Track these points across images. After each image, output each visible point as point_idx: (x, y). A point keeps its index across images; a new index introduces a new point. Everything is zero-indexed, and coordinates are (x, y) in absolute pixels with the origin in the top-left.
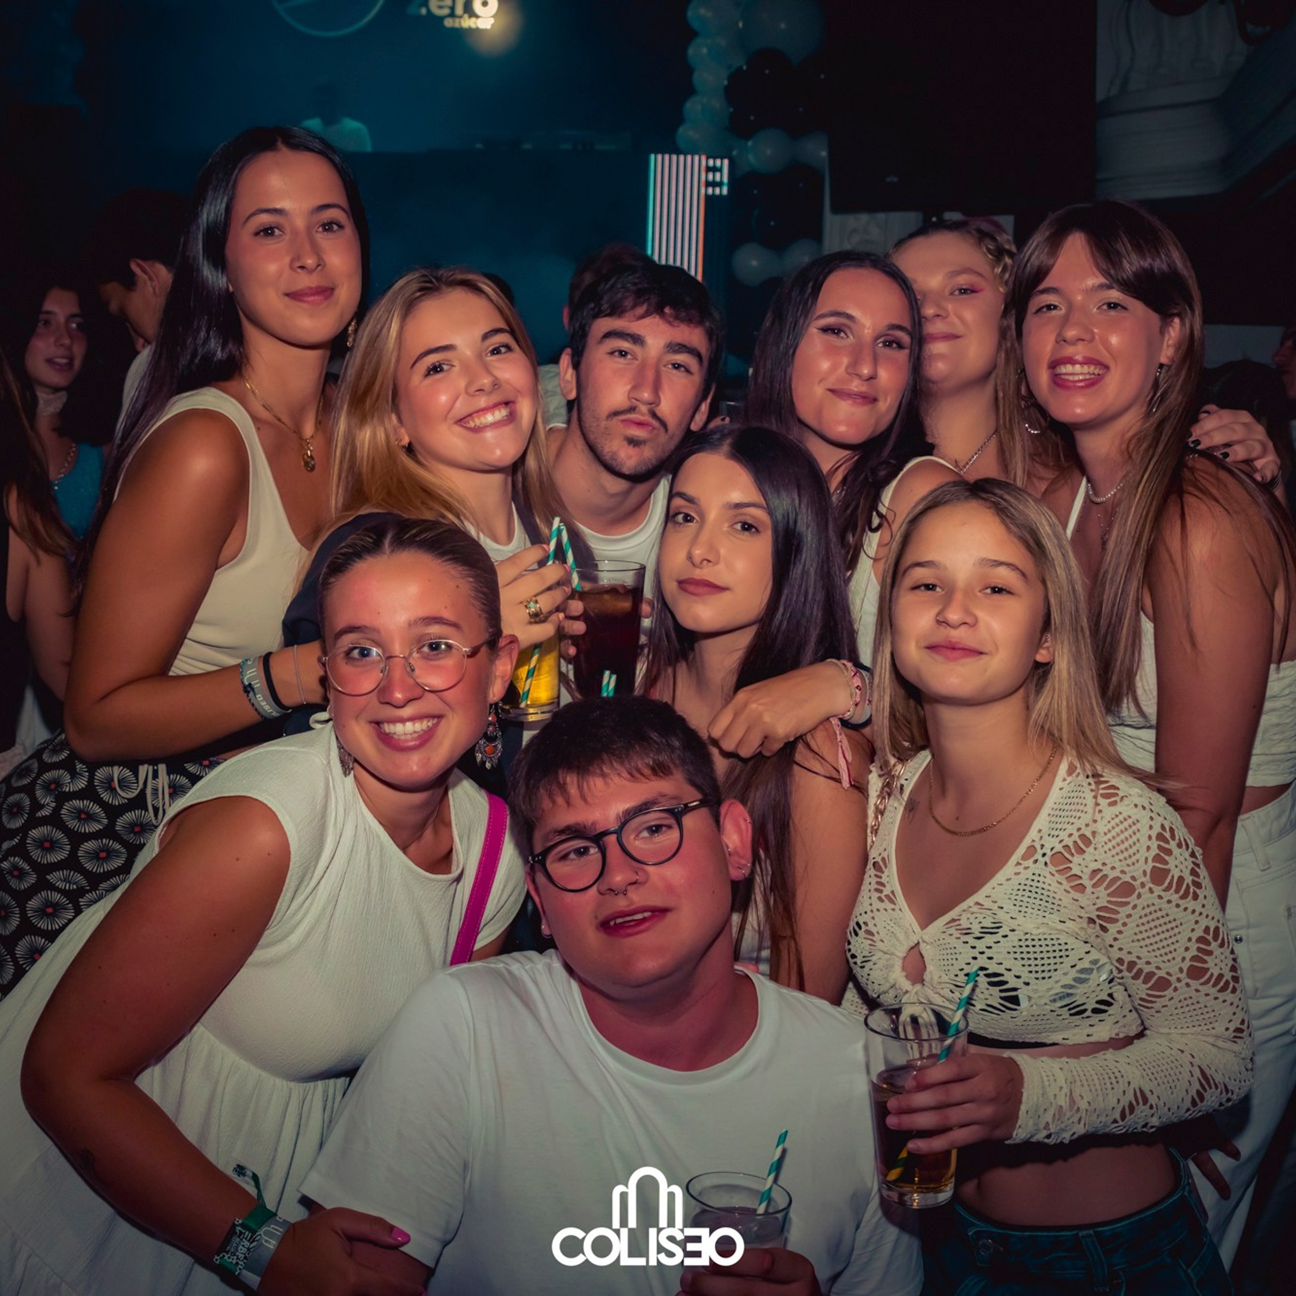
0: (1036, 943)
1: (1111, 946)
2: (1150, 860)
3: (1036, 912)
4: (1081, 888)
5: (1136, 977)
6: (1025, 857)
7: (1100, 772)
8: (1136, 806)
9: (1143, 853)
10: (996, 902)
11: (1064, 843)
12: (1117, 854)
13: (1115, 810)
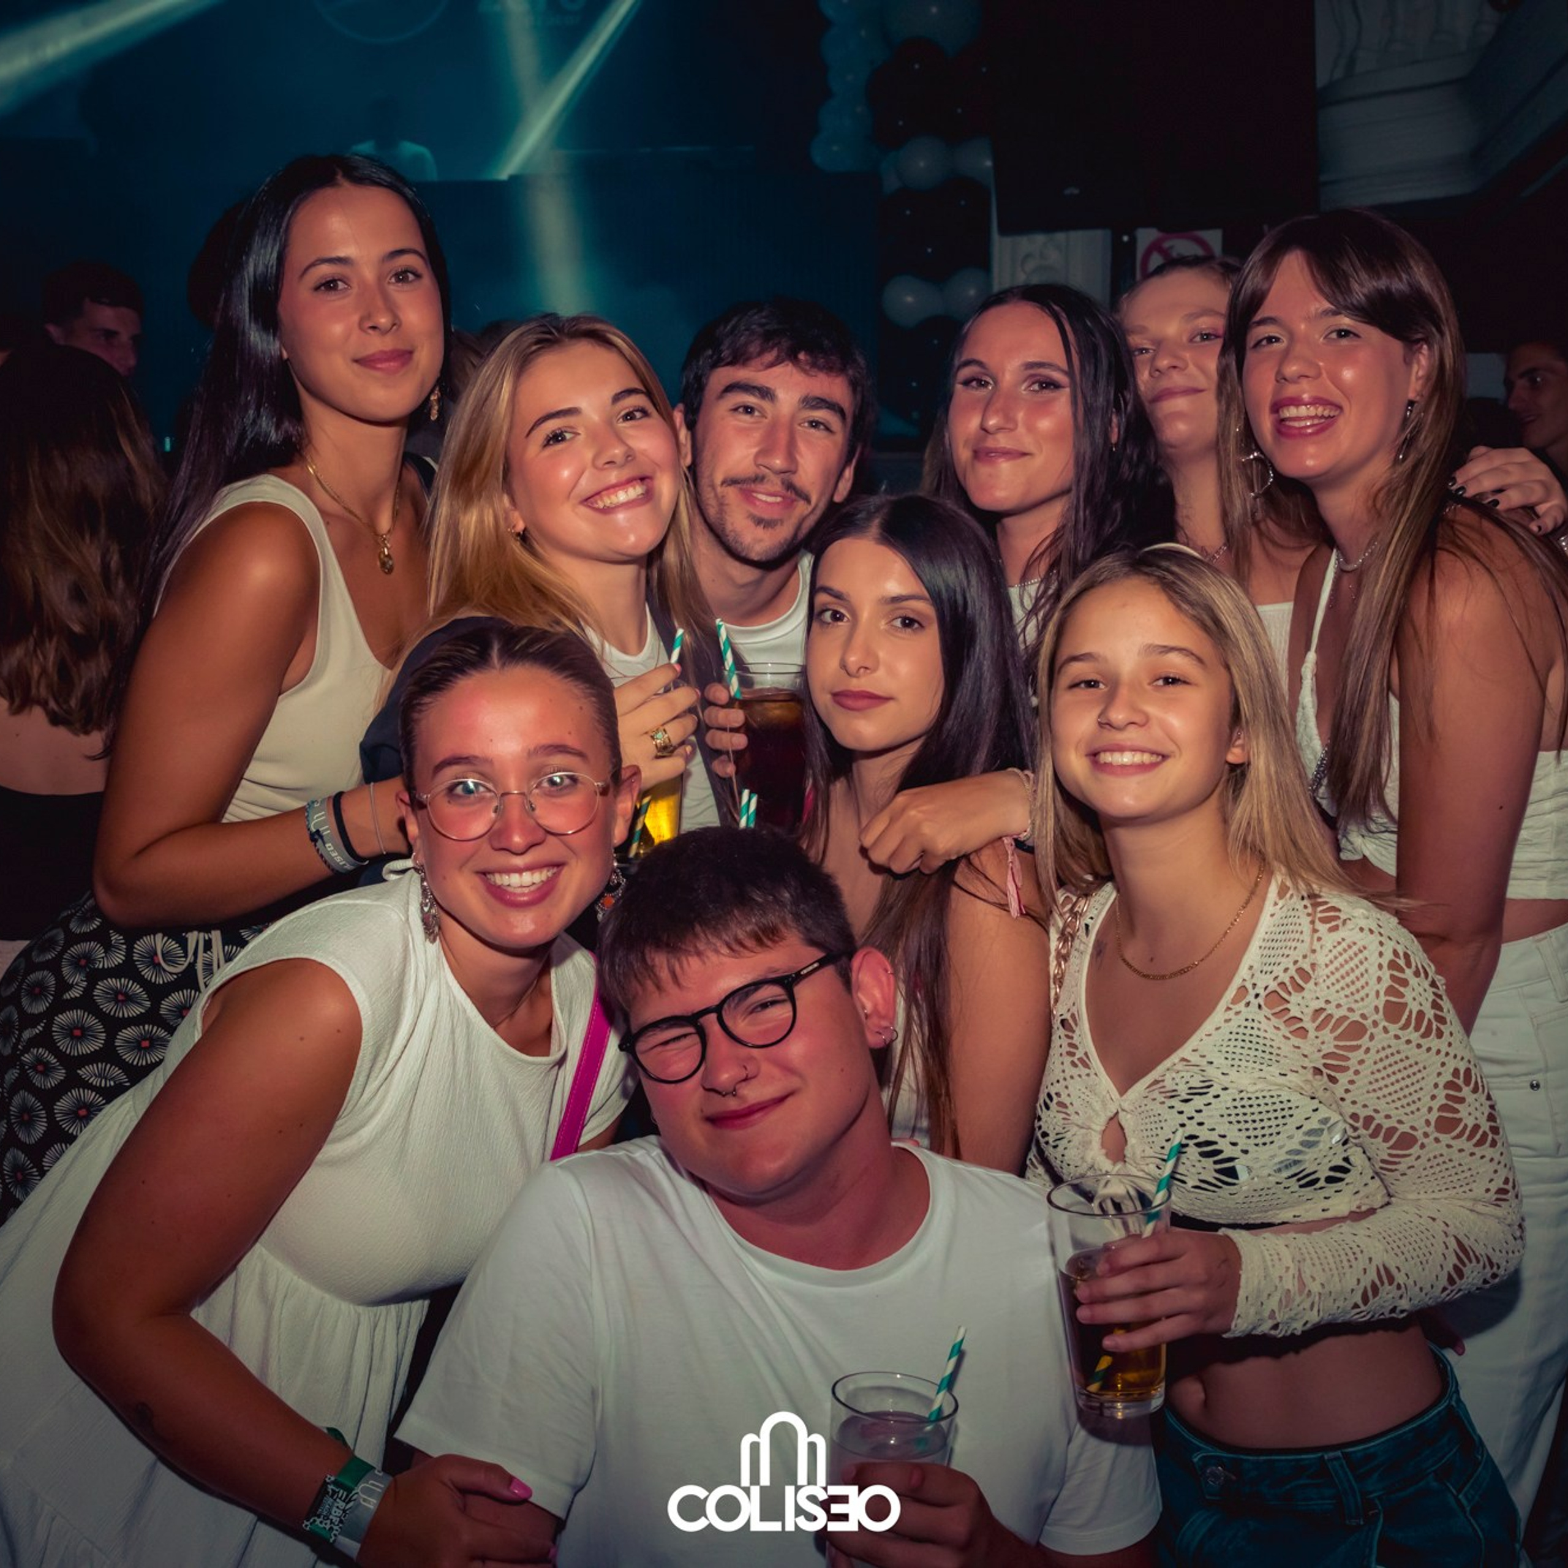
0: (1253, 1102)
1: (1342, 1099)
2: (1382, 993)
3: (1251, 1064)
4: (1302, 1032)
5: (1374, 1135)
6: (1235, 1001)
7: (1317, 892)
8: (1362, 929)
9: (1374, 986)
10: (1204, 1056)
11: (1279, 980)
12: (1343, 989)
13: (1337, 936)
